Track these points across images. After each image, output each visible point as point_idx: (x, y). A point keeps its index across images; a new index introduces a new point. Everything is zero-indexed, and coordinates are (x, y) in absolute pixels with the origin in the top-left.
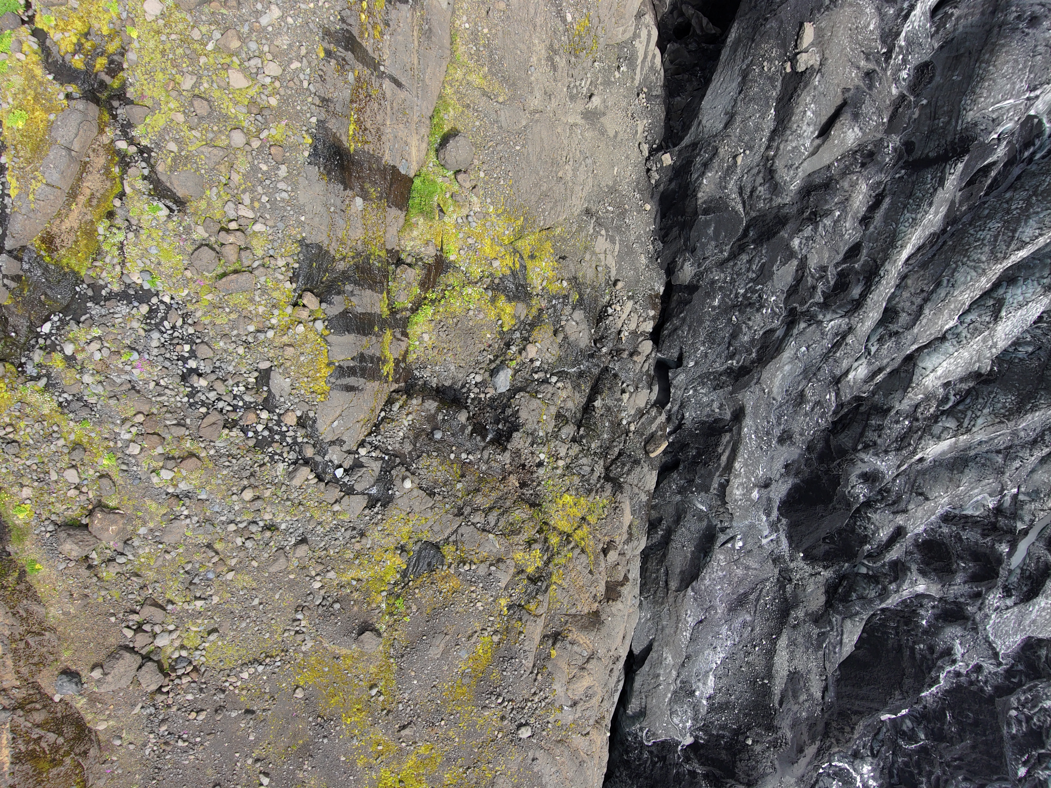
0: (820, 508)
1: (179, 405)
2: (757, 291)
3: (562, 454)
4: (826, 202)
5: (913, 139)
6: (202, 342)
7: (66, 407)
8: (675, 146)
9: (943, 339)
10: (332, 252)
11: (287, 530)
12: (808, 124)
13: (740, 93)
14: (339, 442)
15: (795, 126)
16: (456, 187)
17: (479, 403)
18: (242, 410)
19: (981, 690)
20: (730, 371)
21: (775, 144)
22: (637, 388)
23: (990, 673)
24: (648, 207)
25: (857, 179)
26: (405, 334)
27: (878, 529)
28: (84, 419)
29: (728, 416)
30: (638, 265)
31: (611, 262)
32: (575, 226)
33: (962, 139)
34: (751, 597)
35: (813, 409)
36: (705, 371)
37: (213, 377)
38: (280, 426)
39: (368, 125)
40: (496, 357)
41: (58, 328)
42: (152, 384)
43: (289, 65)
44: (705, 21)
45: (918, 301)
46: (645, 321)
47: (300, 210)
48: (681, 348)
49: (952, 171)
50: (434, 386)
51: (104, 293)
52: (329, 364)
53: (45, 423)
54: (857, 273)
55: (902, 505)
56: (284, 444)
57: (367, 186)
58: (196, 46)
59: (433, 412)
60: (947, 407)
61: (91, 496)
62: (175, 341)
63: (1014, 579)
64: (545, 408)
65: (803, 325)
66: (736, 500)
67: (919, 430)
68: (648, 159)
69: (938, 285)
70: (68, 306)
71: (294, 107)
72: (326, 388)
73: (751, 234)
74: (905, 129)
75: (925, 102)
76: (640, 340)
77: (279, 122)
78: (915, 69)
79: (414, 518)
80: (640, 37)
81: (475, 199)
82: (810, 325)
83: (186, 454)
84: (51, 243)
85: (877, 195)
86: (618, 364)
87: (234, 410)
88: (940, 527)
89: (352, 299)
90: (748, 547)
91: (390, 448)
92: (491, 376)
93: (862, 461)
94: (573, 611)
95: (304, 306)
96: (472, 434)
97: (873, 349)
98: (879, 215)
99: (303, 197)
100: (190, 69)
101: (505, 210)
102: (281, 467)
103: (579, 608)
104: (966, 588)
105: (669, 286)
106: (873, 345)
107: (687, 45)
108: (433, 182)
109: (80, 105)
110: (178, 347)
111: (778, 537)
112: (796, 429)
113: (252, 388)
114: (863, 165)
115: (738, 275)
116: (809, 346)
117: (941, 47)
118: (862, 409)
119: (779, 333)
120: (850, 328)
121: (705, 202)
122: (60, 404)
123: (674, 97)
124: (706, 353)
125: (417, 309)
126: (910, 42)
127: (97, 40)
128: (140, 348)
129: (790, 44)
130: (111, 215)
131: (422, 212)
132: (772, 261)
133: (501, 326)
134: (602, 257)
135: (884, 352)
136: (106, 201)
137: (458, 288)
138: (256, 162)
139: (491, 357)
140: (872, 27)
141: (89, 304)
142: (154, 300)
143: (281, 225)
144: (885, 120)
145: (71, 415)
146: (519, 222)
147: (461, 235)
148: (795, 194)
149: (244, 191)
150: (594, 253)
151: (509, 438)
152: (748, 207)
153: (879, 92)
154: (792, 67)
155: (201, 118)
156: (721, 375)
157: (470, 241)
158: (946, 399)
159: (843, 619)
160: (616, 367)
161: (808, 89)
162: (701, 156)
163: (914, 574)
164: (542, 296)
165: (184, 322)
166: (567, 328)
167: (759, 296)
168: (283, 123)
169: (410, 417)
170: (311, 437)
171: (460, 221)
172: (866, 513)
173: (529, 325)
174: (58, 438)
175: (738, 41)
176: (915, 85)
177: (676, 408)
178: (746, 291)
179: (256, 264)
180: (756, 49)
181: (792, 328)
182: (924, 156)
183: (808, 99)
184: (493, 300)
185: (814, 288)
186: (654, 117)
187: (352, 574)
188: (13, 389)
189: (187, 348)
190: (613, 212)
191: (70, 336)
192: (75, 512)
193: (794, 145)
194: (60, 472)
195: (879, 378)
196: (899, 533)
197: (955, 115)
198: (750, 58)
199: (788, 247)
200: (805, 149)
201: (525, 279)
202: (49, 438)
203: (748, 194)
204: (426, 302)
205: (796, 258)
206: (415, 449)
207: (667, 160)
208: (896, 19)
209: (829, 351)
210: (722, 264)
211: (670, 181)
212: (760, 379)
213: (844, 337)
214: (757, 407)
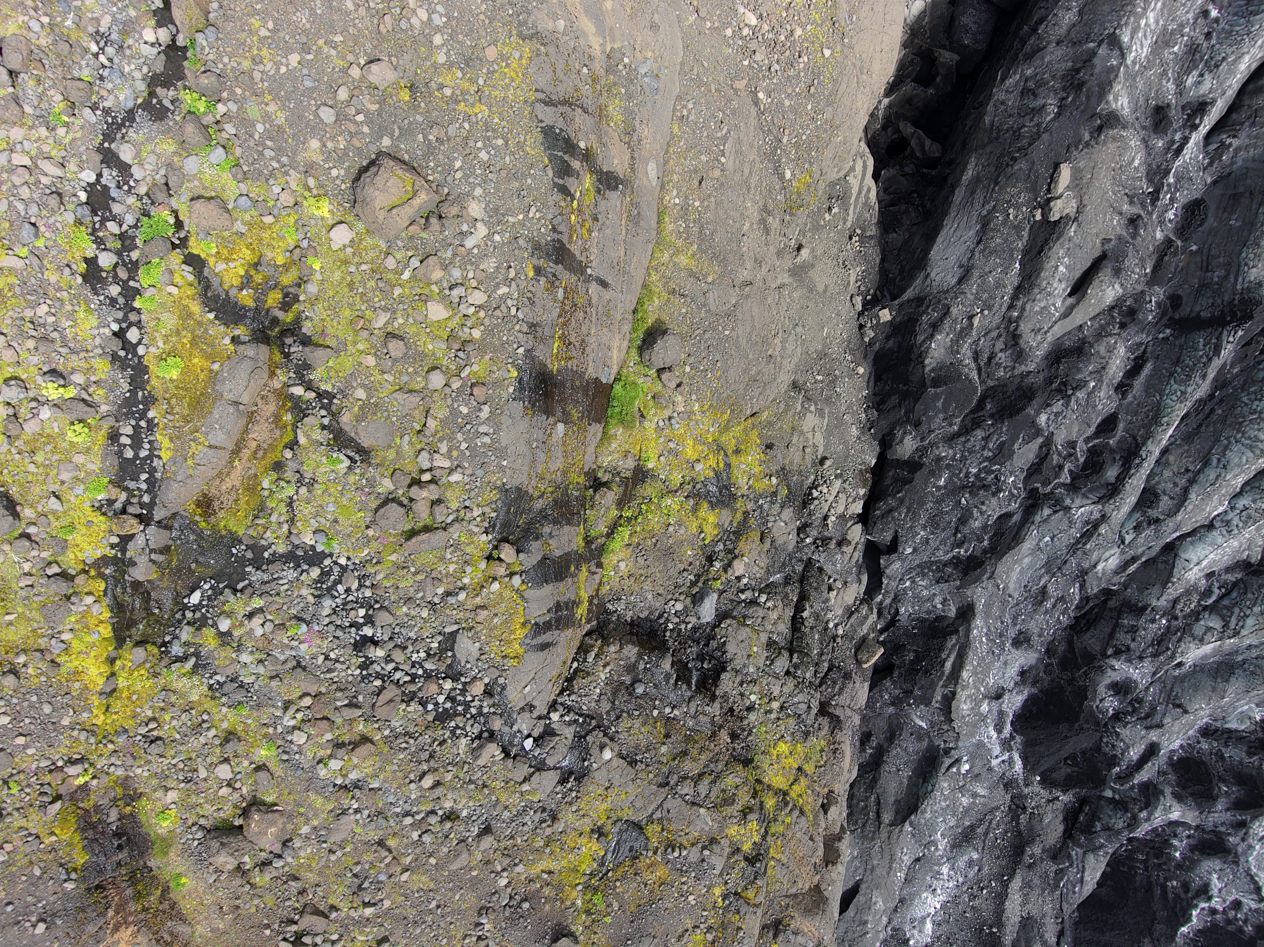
0: (1063, 728)
1: (350, 679)
2: (993, 472)
3: (776, 693)
4: (1079, 370)
5: (1180, 292)
6: (382, 607)
7: (217, 690)
8: (893, 298)
9: (1210, 527)
10: (531, 491)
11: (469, 817)
12: (1060, 281)
13: (978, 243)
14: (531, 707)
15: (1044, 284)
16: (659, 387)
17: (679, 635)
18: (422, 680)
19: (1241, 930)
20: (956, 562)
21: (1020, 304)
22: (846, 583)
23: (1250, 910)
24: (861, 370)
25: (1116, 343)
26: (600, 565)
27: (1128, 747)
28: (240, 703)
29: (952, 612)
30: (848, 438)
31: (819, 439)
32: (782, 406)
33: (1242, 301)
34: (979, 830)
35: (1054, 606)
36: (925, 559)
37: (391, 645)
38: (464, 696)
39: (573, 339)
40: (698, 576)
41: (209, 598)
42: (322, 658)
43: (494, 291)
44: (928, 143)
45: (1182, 482)
46: (854, 501)
47: (501, 453)
48: (896, 532)
49: (1231, 339)
50: (629, 620)
51: (266, 555)
52: (524, 624)
53: (193, 712)
54: (1112, 451)
55: (1157, 719)
56: (468, 716)
57: (569, 408)
58: (390, 276)
59: (633, 660)
60: (1210, 601)
61: (245, 791)
62: (349, 607)
64: (755, 637)
65: (1047, 511)
66: (963, 716)
67: (1178, 630)
68: (860, 314)
69: (1207, 463)
70: (221, 570)
71: (500, 338)
72: (521, 651)
73: (989, 407)
74: (1170, 279)
75: (1194, 248)
76: (849, 525)
77: (482, 356)
78: (1183, 208)
79: (612, 792)
80: (854, 170)
81: (679, 398)
82: (1055, 512)
83: (358, 738)
84: (208, 507)
85: (1136, 358)
86: (823, 555)
87: (413, 681)
88: (1200, 744)
89: (551, 542)
90: (976, 771)
91: (584, 707)
92: (694, 602)
93: (1112, 668)
94: (794, 890)
95: (500, 559)
96: (676, 681)
97: (1128, 538)
98: (1139, 383)
99: (505, 438)
100: (383, 303)
101: (711, 405)
102: (464, 741)
103: (800, 886)
104: (1229, 817)
105: (882, 458)
106: (1127, 532)
107: (902, 167)
108: (634, 383)
109: (250, 351)
110: (353, 613)
111: (1011, 758)
112: (1033, 627)
113: (435, 654)
114: (1123, 326)
115: (970, 452)
116: (1054, 536)
117: (1215, 182)
118: (1112, 604)
119: (1016, 518)
120: (1103, 516)
121: (933, 370)
122: (210, 687)
123: (888, 233)
124: (927, 541)
125: (613, 533)
126: (1178, 179)
127: (270, 272)
128: (307, 617)
129: (1042, 187)
130: (278, 466)
131: (622, 422)
132: (1014, 439)
133: (704, 539)
134: (810, 436)
135: (1141, 540)
136: (273, 451)
137: (656, 501)
138: (456, 405)
139: (692, 577)
140: (1136, 163)
141: (247, 569)
142: (327, 562)
143: (480, 473)
144: (1148, 271)
145: (224, 700)
146: (726, 417)
147: (662, 440)
148: (1042, 360)
149: (441, 440)
150: (802, 433)
151: (716, 679)
152: (984, 375)
153: (1143, 240)
154: (1042, 215)
155: (395, 361)
156: (945, 565)
157: (672, 445)
158: (1209, 592)
159: (1085, 853)
160: (820, 558)
161: (1061, 240)
162: (928, 314)
163: (1169, 800)
164: (748, 496)
165: (361, 586)
166: (774, 530)
167: (996, 477)
168: (487, 357)
169: (608, 669)
170: (499, 706)
171: (661, 424)
172: (1114, 728)
173: (734, 533)
174: (208, 728)
175: (976, 181)
176: (1183, 227)
177: (888, 601)
178: (980, 471)
179: (449, 520)
180: (999, 193)
181: (1034, 514)
182: (1193, 315)
183: (1061, 252)
184: (695, 510)
185: (1061, 467)
186: (868, 262)
187: (544, 864)
188: (156, 675)
189: (362, 612)
190: (822, 382)
191: (226, 608)
192: (227, 812)
193: (1042, 305)
194: (211, 767)
195: (1132, 568)
196: (1152, 750)
197: (1233, 270)
198: (992, 204)
199: (1033, 423)
200: (1056, 309)
201: (729, 478)
202: (198, 728)
203: (985, 360)
204: (622, 521)
205: (1043, 435)
206: (613, 708)
207: (885, 315)
208: (1166, 154)
209: (1078, 541)
210: (951, 439)
211: (888, 338)
212: (993, 572)
213: (1096, 525)
214: (989, 605)
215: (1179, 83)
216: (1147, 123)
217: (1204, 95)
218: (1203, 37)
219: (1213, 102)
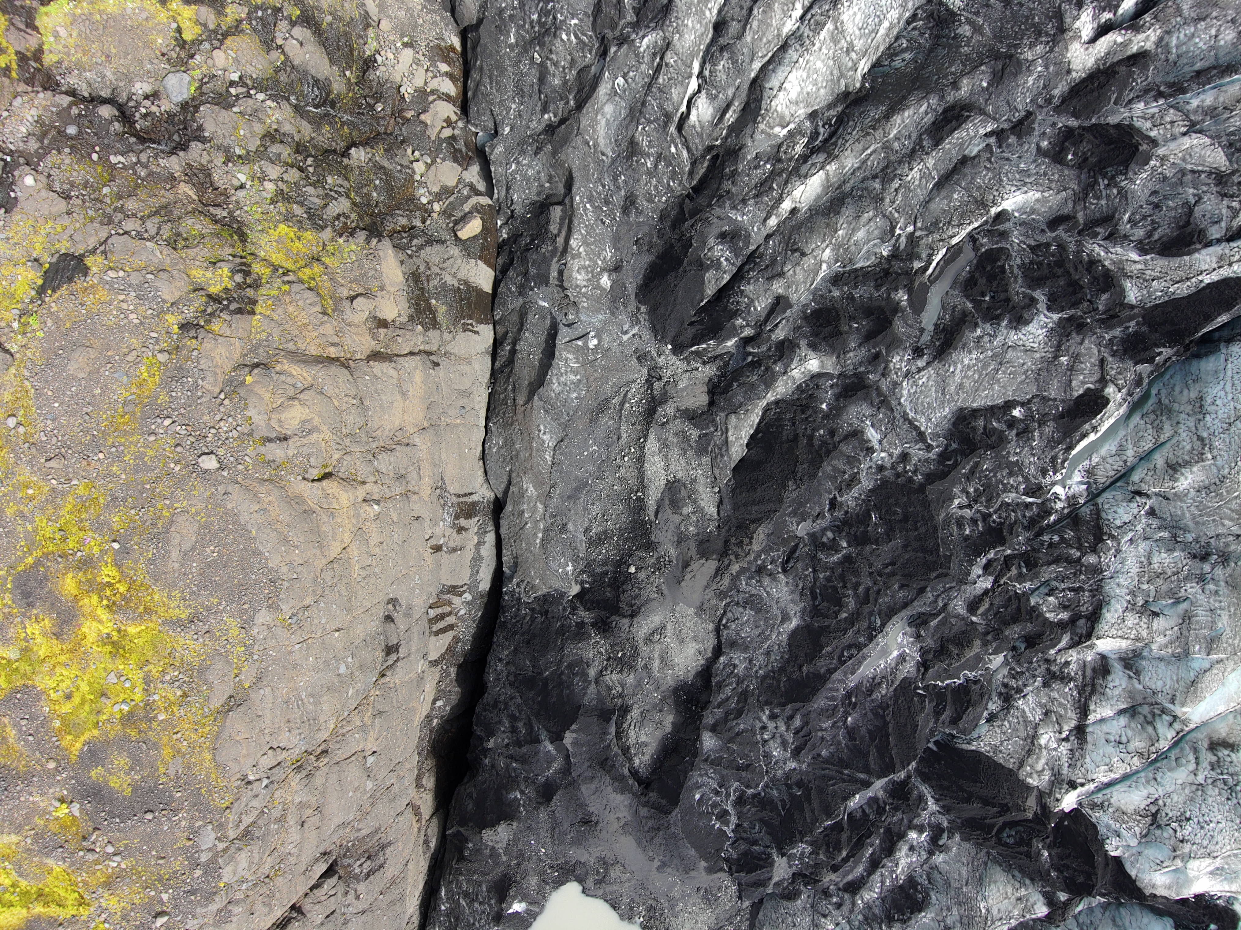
9: (784, 47)
19: (909, 479)
20: (548, 128)
22: (436, 158)
23: (919, 460)
26: (32, 27)
27: (754, 302)
29: (560, 189)
34: (614, 402)
35: (656, 166)
36: (523, 135)
45: (747, 3)
46: (436, 77)
48: (492, 112)
55: (777, 268)
59: (65, 107)
60: (818, 143)
63: (926, 338)
64: (243, 123)
65: (613, 51)
66: (577, 286)
67: (783, 171)
76: (431, 99)
79: (46, 225)
82: (619, 48)
86: (404, 128)
88: (830, 291)
90: (605, 344)
91: (12, 147)
93: (719, 218)
94: (291, 346)
103: (301, 345)
104: (863, 352)
111: (640, 331)
112: (641, 193)
116: (625, 75)
119: (594, 69)
120: (667, 43)
124: (520, 114)
125: (49, 2)
133: (179, 32)
135: (722, 76)
139: (167, 67)
151: (183, 145)
156: (540, 135)
158: (815, 134)
159: (727, 415)
160: (404, 132)
163: (804, 350)
164: (240, 5)
166: (286, 49)
167: (554, 18)
169: (35, 112)
172: (739, 287)
173: (222, 34)
177: (502, 193)
178: (540, 15)
181: (605, 58)
184: (164, 2)
195: (730, 117)
196: (781, 304)
206: (42, 147)
209: (652, 80)
212: (579, 128)
213: (663, 56)
214: (585, 168)
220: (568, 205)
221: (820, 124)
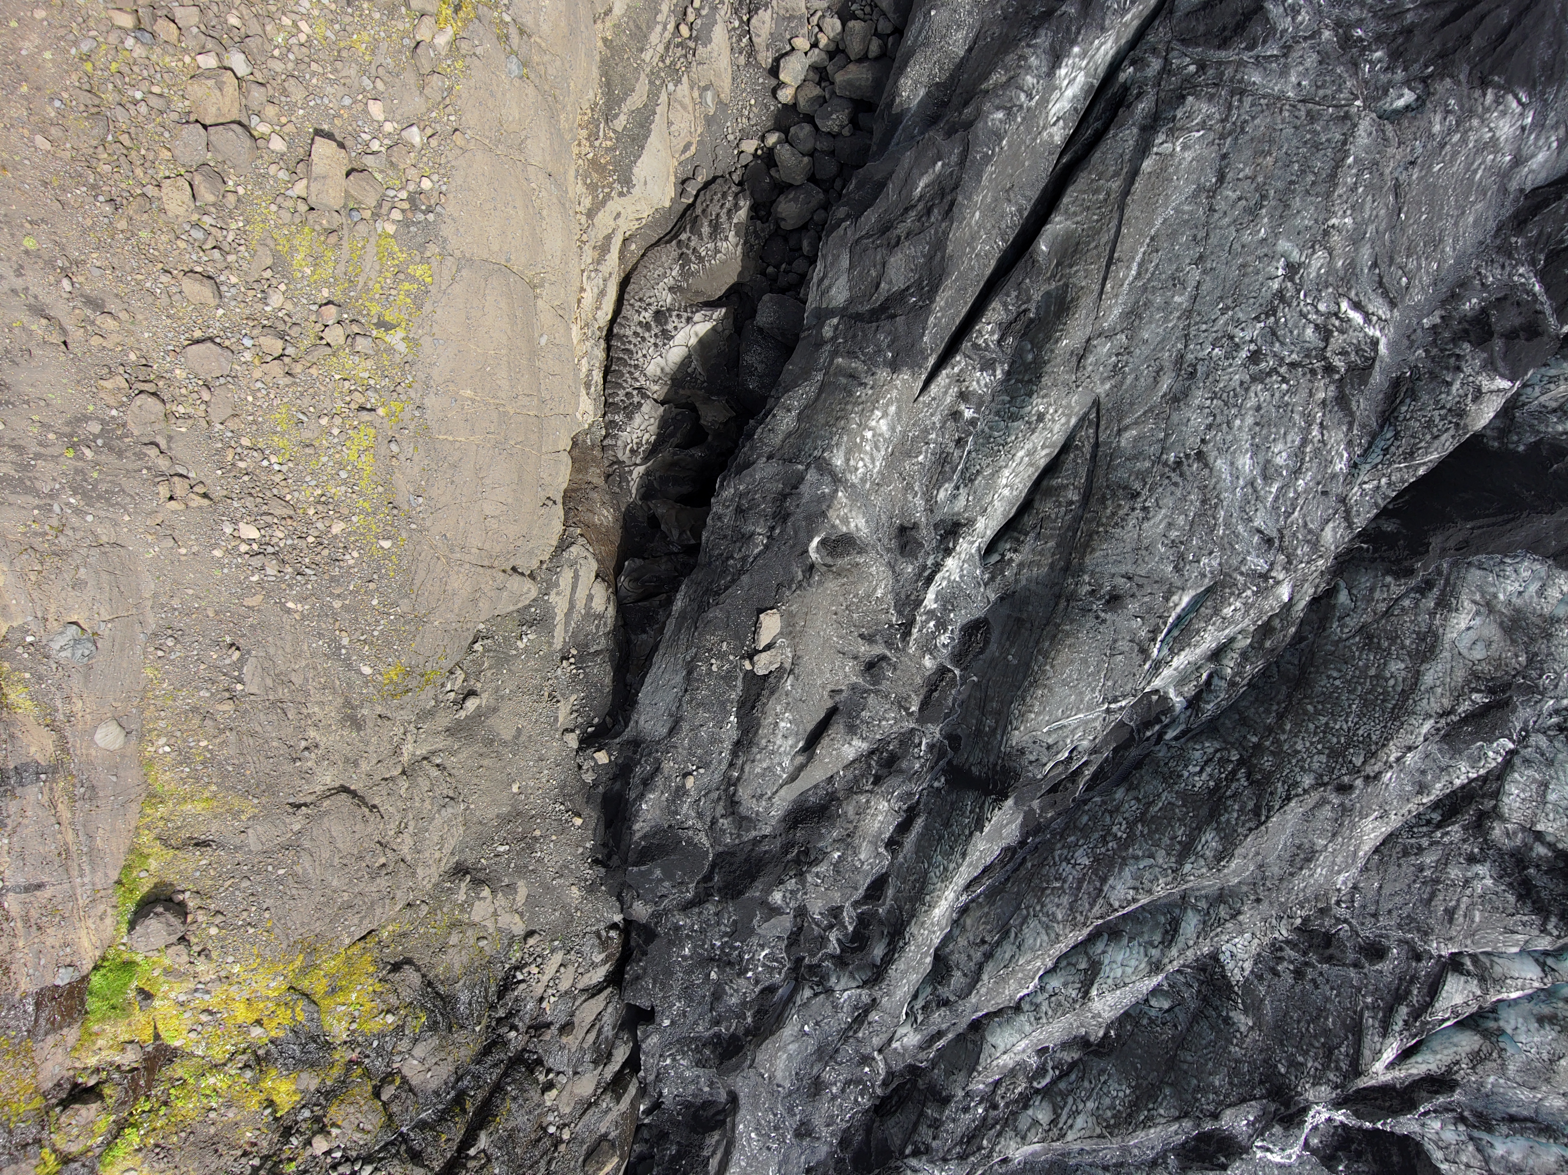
2: (736, 948)
4: (820, 836)
5: (958, 732)
8: (615, 736)
9: (1017, 1008)
12: (785, 737)
13: (685, 691)
15: (764, 741)
20: (716, 1042)
21: (739, 763)
22: (575, 1073)
24: (580, 820)
25: (868, 801)
29: (723, 1097)
30: (567, 901)
31: (511, 919)
33: (1004, 768)
35: (843, 1090)
36: (685, 1034)
40: (267, 1157)
45: (978, 956)
46: (588, 970)
54: (881, 922)
60: (1044, 1082)
65: (807, 993)
67: (996, 1124)
68: (577, 752)
69: (1005, 934)
73: (717, 878)
74: (947, 715)
75: (976, 678)
76: (579, 1001)
78: (962, 629)
80: (557, 586)
81: (204, 967)
82: (817, 993)
85: (908, 810)
86: (539, 1046)
93: (913, 1169)
98: (909, 841)
101: (264, 961)
108: (129, 963)
112: (820, 1118)
114: (877, 780)
115: (708, 924)
116: (819, 1021)
117: (1001, 599)
118: (919, 1084)
119: (781, 994)
120: (873, 1002)
121: (644, 837)
124: (684, 1013)
125: (114, 1139)
126: (947, 601)
129: (744, 637)
132: (748, 917)
133: (273, 1113)
134: (488, 923)
135: (936, 1018)
137: (192, 1081)
139: (256, 1161)
140: (879, 593)
144: (913, 709)
146: (295, 965)
147: (189, 1014)
148: (780, 821)
150: (470, 925)
152: (712, 838)
154: (751, 665)
156: (705, 1044)
157: (206, 1015)
158: (1041, 1071)
160: (537, 1048)
161: (777, 695)
162: (642, 765)
164: (350, 1044)
167: (741, 954)
171: (183, 997)
173: (327, 1094)
175: (683, 615)
176: (960, 654)
177: (650, 1078)
178: (723, 945)
180: (700, 639)
181: (796, 992)
182: (967, 767)
183: (779, 707)
184: (256, 1081)
185: (825, 937)
186: (591, 685)
190: (509, 851)
193: (765, 765)
195: (940, 1044)
197: (1001, 724)
198: (695, 649)
199: (766, 903)
200: (782, 770)
203: (710, 822)
207: (602, 757)
208: (917, 581)
209: (850, 1027)
210: (686, 907)
211: (614, 778)
212: (754, 1061)
213: (867, 1011)
214: (756, 1097)
215: (929, 498)
216: (893, 544)
217: (958, 514)
218: (953, 445)
219: (971, 522)
220: (729, 1125)
221: (1050, 1064)
